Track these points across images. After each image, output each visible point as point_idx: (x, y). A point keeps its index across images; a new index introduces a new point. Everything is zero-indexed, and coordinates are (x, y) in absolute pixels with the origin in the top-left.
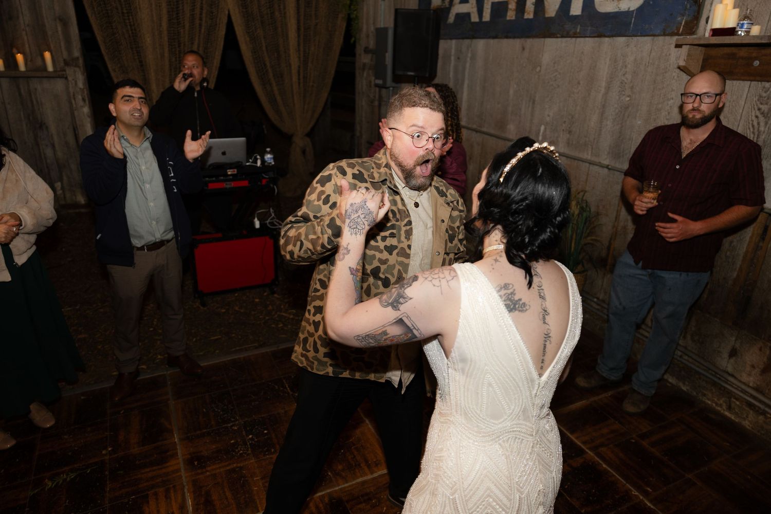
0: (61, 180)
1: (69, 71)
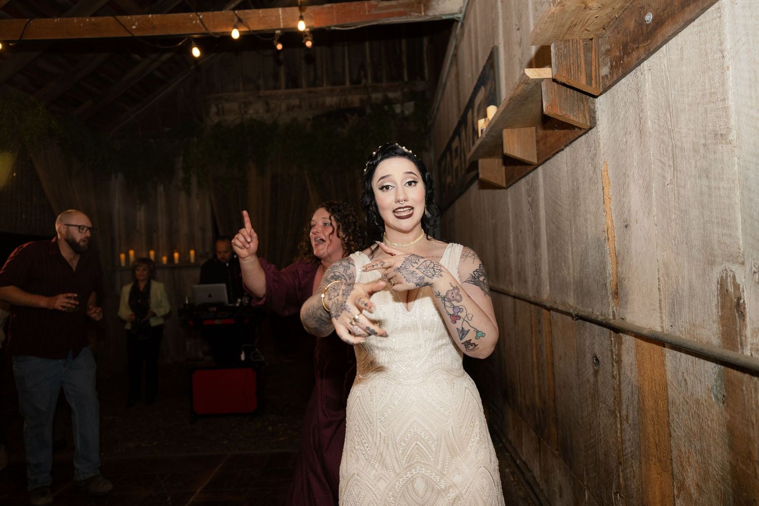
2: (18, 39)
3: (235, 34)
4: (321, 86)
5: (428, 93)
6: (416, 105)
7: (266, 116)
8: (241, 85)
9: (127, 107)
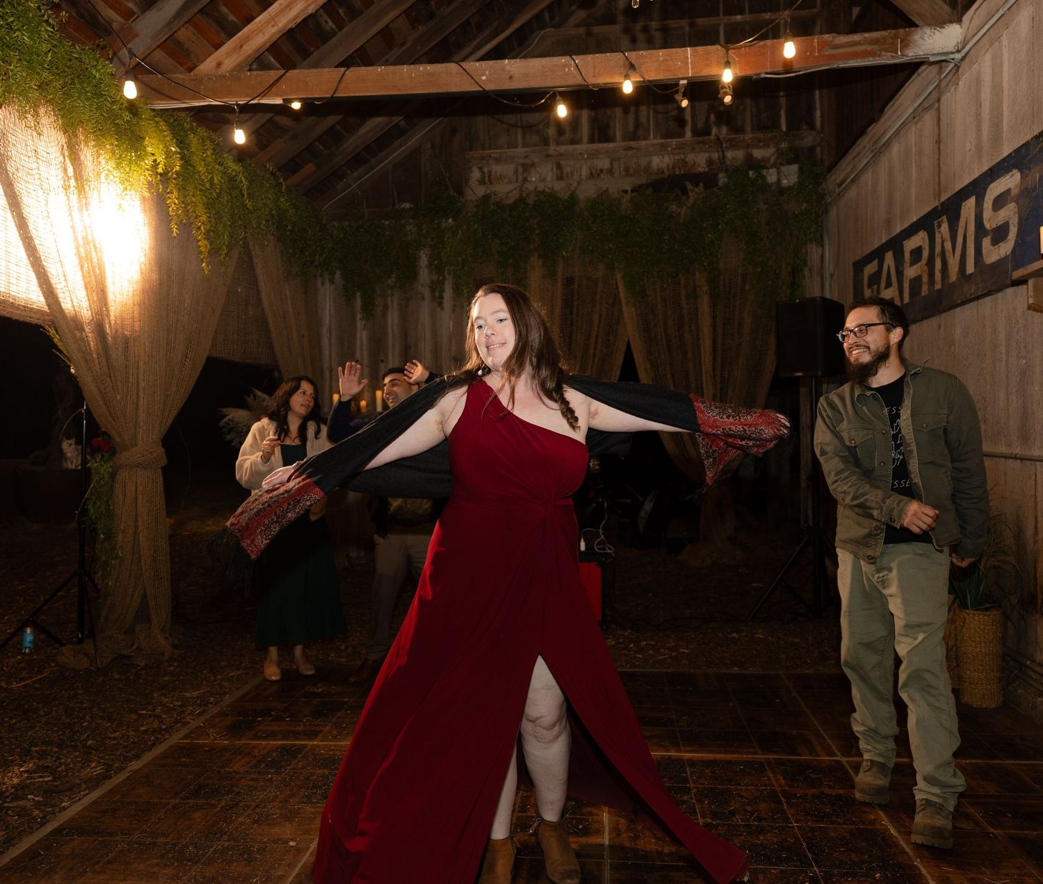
2: (328, 96)
3: (628, 88)
4: (646, 138)
5: (818, 150)
6: (801, 170)
7: (558, 186)
8: (520, 138)
9: (348, 171)
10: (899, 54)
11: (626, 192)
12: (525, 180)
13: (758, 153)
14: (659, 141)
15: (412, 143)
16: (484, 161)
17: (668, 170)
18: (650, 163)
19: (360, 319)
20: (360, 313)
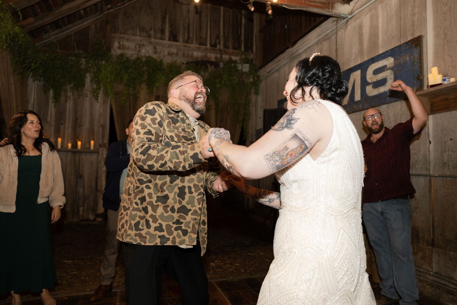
0: (83, 206)
1: (101, 150)
4: (192, 43)
5: (254, 61)
6: (250, 67)
7: (155, 56)
8: (138, 32)
9: (50, 30)
10: (330, 10)
11: (183, 63)
12: (140, 51)
13: (234, 58)
14: (197, 46)
15: (86, 24)
16: (121, 39)
17: (200, 58)
18: (193, 55)
19: (52, 102)
20: (52, 99)
